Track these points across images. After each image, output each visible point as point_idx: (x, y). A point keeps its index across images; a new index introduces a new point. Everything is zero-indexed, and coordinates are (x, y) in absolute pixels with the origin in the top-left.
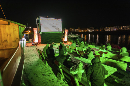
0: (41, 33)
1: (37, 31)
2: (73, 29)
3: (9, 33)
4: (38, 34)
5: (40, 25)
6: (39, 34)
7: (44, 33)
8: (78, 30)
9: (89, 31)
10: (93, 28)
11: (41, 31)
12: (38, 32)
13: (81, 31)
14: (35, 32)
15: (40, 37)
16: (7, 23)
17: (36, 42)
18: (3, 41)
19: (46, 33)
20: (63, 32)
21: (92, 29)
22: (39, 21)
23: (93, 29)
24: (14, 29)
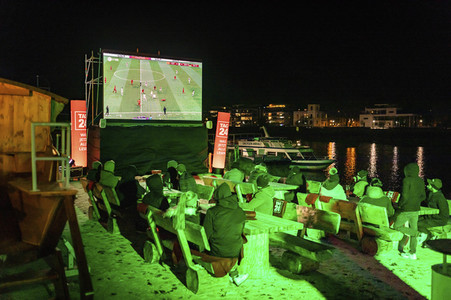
0: (102, 124)
1: (84, 116)
2: (280, 110)
3: (28, 115)
4: (91, 128)
5: (101, 87)
6: (94, 128)
7: (119, 124)
8: (311, 116)
9: (372, 123)
10: (392, 112)
11: (102, 116)
12: (89, 119)
13: (323, 125)
14: (78, 118)
15: (98, 143)
16: (28, 92)
17: (77, 164)
18: (15, 133)
19: (126, 125)
20: (209, 125)
21: (388, 114)
22: (98, 70)
23: (395, 114)
24: (39, 105)
